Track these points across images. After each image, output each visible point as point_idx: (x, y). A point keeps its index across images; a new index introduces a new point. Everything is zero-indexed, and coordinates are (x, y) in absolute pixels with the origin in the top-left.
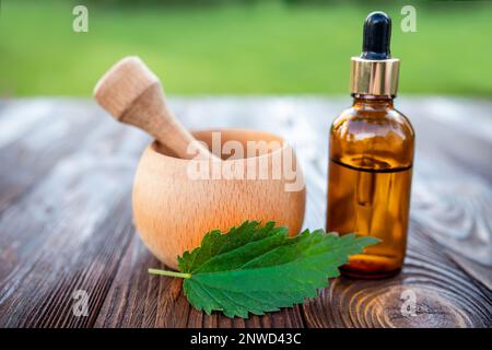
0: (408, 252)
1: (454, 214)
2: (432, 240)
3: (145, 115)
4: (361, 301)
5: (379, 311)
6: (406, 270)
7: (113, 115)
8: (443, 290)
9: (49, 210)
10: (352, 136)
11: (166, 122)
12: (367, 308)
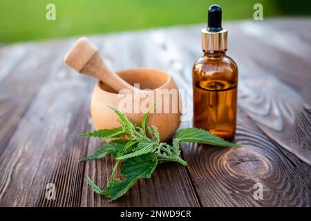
0: (238, 127)
1: (260, 100)
2: (249, 118)
3: (93, 69)
4: (215, 158)
5: (225, 162)
6: (236, 138)
7: (76, 70)
8: (256, 148)
9: (42, 119)
10: (204, 73)
11: (105, 72)
12: (219, 161)
